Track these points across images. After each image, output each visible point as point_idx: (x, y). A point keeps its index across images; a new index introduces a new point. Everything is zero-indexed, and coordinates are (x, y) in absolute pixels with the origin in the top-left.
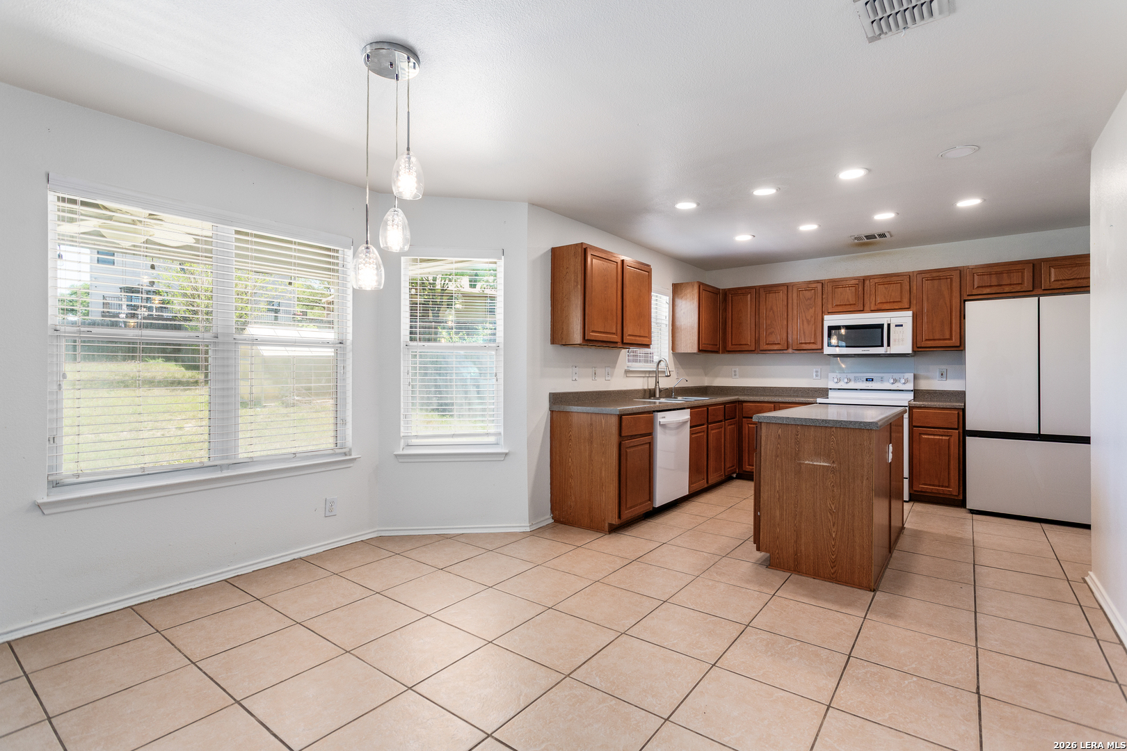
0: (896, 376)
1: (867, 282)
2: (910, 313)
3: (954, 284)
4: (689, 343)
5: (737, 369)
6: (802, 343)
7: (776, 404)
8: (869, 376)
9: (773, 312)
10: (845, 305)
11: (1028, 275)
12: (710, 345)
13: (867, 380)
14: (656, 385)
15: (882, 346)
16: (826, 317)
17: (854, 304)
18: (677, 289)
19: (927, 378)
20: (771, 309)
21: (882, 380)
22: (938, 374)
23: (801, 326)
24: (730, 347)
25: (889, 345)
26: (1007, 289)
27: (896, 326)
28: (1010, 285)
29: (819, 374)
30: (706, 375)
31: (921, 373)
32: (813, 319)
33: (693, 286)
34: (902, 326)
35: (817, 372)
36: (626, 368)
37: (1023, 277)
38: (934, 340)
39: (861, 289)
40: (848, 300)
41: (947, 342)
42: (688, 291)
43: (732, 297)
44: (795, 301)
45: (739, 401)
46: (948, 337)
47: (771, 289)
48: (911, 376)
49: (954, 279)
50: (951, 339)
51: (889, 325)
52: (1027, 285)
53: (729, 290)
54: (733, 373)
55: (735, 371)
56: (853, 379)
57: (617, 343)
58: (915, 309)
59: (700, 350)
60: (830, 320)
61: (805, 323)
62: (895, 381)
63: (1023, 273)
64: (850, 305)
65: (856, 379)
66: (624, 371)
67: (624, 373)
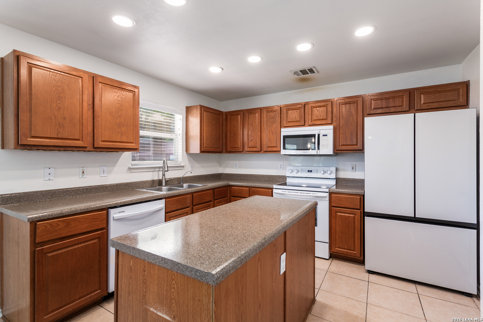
0: (326, 169)
1: (307, 106)
2: (331, 127)
3: (359, 107)
4: (195, 148)
5: (237, 162)
6: (269, 147)
7: (251, 188)
8: (310, 169)
9: (253, 127)
10: (294, 121)
11: (406, 99)
12: (212, 148)
13: (308, 171)
14: (163, 177)
15: (315, 149)
16: (282, 130)
17: (299, 121)
18: (188, 110)
19: (344, 170)
20: (252, 124)
21: (317, 171)
22: (350, 168)
23: (268, 135)
24: (229, 149)
25: (318, 149)
26: (392, 110)
27: (323, 135)
28: (395, 107)
29: (282, 166)
30: (220, 166)
31: (340, 167)
32: (275, 131)
33: (197, 108)
34: (326, 135)
35: (281, 165)
36: (130, 166)
37: (403, 102)
38: (347, 145)
39: (303, 111)
40: (295, 118)
41: (354, 146)
42: (195, 111)
43: (230, 117)
44: (265, 119)
45: (229, 185)
46: (355, 143)
47: (251, 111)
48: (334, 169)
49: (359, 103)
50: (357, 145)
51: (319, 135)
52: (405, 107)
53: (229, 112)
54: (235, 165)
55: (236, 164)
56: (300, 170)
57: (86, 147)
58: (335, 124)
59: (202, 152)
60: (285, 132)
61: (271, 134)
62: (325, 172)
63: (403, 98)
64: (297, 121)
65: (302, 171)
66: (128, 167)
67: (128, 170)
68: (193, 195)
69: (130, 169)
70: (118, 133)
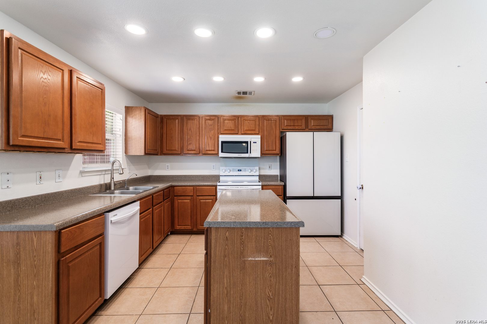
0: (252, 168)
1: (240, 119)
2: (259, 136)
3: (277, 123)
4: (138, 148)
5: (168, 164)
6: (207, 150)
7: (195, 187)
8: (240, 168)
9: (191, 131)
10: (230, 130)
11: (304, 121)
12: (153, 150)
13: (238, 170)
14: (111, 180)
15: (247, 153)
16: (220, 136)
17: (234, 130)
18: (128, 110)
19: (263, 169)
20: (190, 129)
21: (245, 170)
22: (268, 167)
23: (207, 140)
24: (165, 151)
25: (250, 153)
26: (297, 128)
27: (254, 143)
28: (298, 126)
29: (215, 167)
30: (149, 168)
31: (261, 167)
32: (213, 137)
33: (141, 109)
34: (256, 143)
35: (214, 166)
37: (302, 123)
38: (269, 150)
39: (237, 122)
40: (231, 127)
41: (274, 151)
42: (137, 112)
43: (166, 120)
44: (204, 126)
45: (172, 186)
46: (275, 149)
47: (190, 118)
48: (257, 168)
49: (277, 121)
50: (275, 150)
51: (250, 142)
52: (304, 127)
53: (165, 116)
54: (167, 167)
55: (168, 166)
56: (232, 170)
57: (64, 149)
58: (261, 134)
59: (146, 154)
60: (223, 138)
61: (209, 139)
62: (251, 171)
63: (302, 121)
64: (232, 130)
65: (233, 170)
66: (79, 171)
67: (79, 173)
68: (153, 196)
69: (82, 172)
70: (91, 133)
